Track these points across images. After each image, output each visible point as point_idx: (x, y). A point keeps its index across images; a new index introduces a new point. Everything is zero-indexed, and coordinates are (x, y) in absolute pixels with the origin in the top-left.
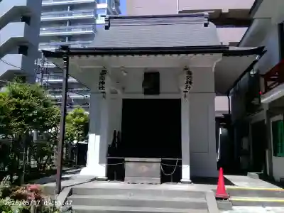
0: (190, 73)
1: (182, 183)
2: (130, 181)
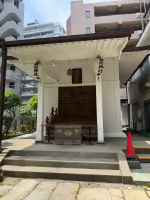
0: (101, 60)
1: (98, 143)
2: (58, 143)
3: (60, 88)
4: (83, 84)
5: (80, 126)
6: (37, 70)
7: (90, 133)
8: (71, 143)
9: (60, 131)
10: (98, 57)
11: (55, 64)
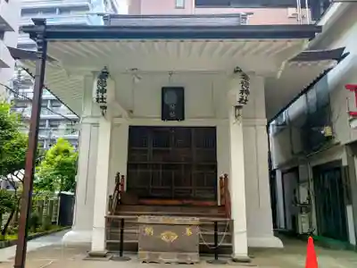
0: (245, 77)
1: (234, 260)
2: (146, 258)
6: (103, 91)
7: (216, 236)
8: (176, 260)
9: (149, 230)
10: (237, 71)
11: (139, 78)
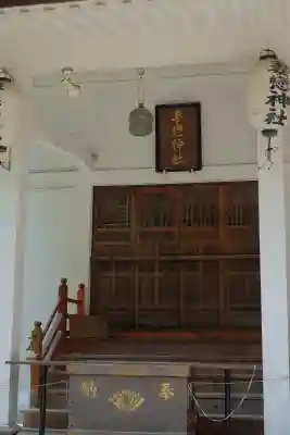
3: (99, 193)
4: (208, 175)
5: (183, 370)
7: (228, 400)
10: (269, 56)
